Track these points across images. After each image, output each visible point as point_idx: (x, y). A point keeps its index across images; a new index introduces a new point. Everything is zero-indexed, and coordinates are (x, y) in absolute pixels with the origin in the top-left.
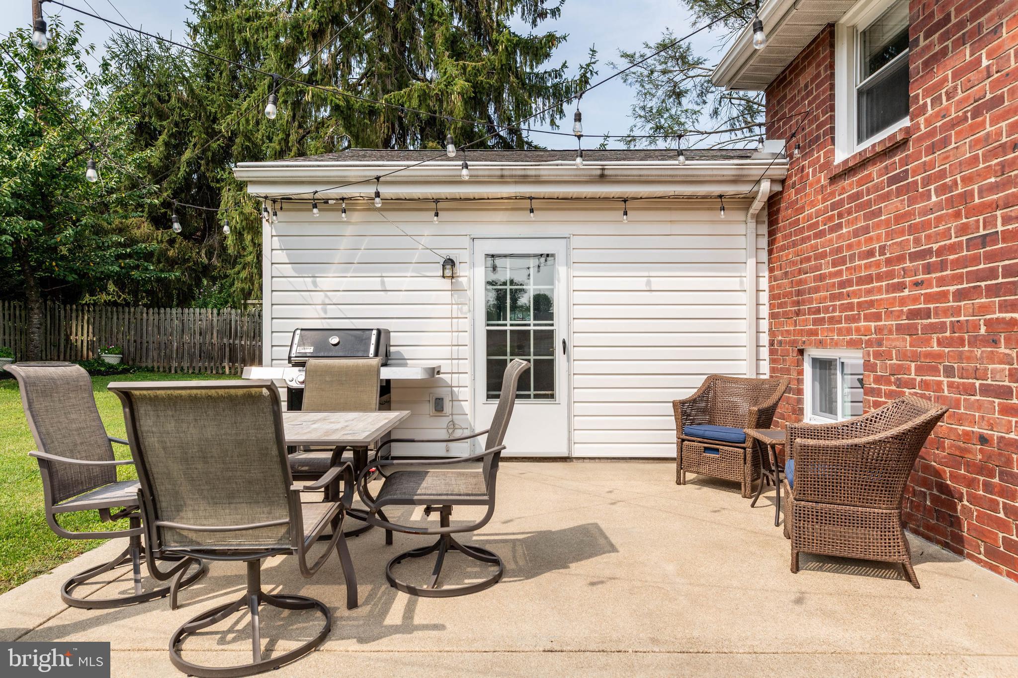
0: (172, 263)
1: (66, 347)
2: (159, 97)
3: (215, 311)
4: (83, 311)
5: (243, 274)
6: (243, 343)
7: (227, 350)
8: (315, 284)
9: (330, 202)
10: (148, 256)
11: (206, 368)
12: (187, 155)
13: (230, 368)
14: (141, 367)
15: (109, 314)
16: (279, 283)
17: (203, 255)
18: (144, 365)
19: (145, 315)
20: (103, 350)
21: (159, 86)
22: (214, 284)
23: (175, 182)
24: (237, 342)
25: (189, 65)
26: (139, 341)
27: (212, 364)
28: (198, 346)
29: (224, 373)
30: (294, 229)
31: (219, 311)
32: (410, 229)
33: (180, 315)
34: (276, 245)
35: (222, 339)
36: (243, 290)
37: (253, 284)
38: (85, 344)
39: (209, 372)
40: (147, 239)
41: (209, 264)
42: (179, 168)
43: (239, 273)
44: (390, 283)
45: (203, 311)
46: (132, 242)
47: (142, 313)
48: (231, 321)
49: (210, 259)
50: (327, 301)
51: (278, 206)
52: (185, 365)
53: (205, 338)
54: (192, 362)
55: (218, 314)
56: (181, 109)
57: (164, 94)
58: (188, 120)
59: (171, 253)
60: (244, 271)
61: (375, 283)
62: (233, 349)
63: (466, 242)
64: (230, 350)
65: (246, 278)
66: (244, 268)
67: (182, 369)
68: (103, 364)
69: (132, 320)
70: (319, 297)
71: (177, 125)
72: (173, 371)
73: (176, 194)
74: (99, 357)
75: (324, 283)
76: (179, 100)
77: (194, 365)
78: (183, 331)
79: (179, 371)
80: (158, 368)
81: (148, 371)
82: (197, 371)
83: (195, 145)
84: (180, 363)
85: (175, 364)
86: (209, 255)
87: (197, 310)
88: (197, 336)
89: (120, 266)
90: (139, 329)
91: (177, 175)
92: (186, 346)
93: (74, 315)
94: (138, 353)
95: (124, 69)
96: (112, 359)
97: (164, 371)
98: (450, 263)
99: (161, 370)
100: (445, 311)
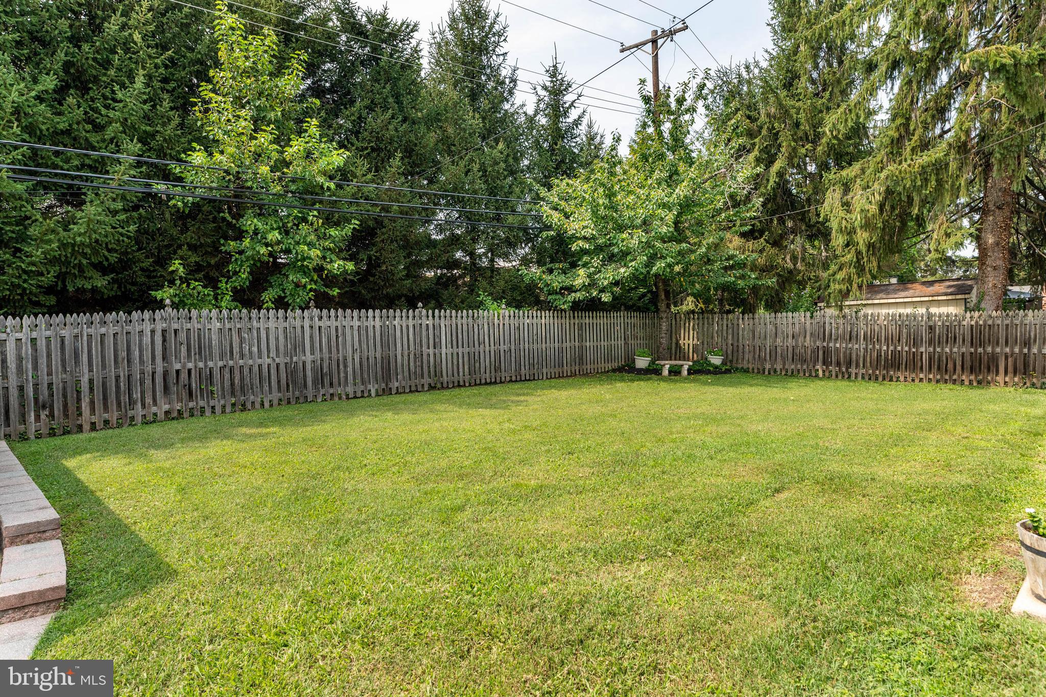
1: (676, 348)
2: (751, 118)
3: (808, 314)
4: (689, 319)
5: (840, 276)
6: (838, 345)
7: (821, 353)
11: (798, 371)
13: (824, 371)
14: (737, 369)
15: (710, 321)
17: (788, 261)
18: (740, 366)
19: (741, 321)
20: (709, 352)
24: (831, 345)
26: (736, 344)
27: (805, 367)
28: (790, 349)
29: (817, 376)
31: (812, 314)
33: (772, 320)
35: (815, 342)
36: (840, 291)
37: (851, 285)
38: (691, 347)
39: (801, 374)
41: (794, 268)
42: (768, 180)
43: (834, 274)
45: (796, 314)
47: (738, 319)
48: (825, 323)
49: (795, 264)
52: (778, 367)
53: (797, 341)
54: (784, 364)
55: (811, 317)
56: (771, 124)
57: (755, 114)
58: (778, 132)
60: (840, 272)
62: (826, 352)
64: (824, 353)
65: (843, 280)
66: (840, 269)
67: (775, 371)
69: (730, 325)
72: (767, 373)
73: (764, 205)
74: (706, 358)
76: (769, 115)
77: (786, 367)
78: (776, 334)
79: (772, 372)
80: (753, 369)
81: (745, 371)
82: (789, 373)
83: (783, 155)
84: (772, 366)
85: (768, 366)
86: (794, 259)
87: (790, 314)
88: (790, 340)
90: (735, 334)
92: (779, 350)
93: (682, 323)
94: (735, 355)
96: (716, 360)
97: (759, 372)
99: (756, 371)
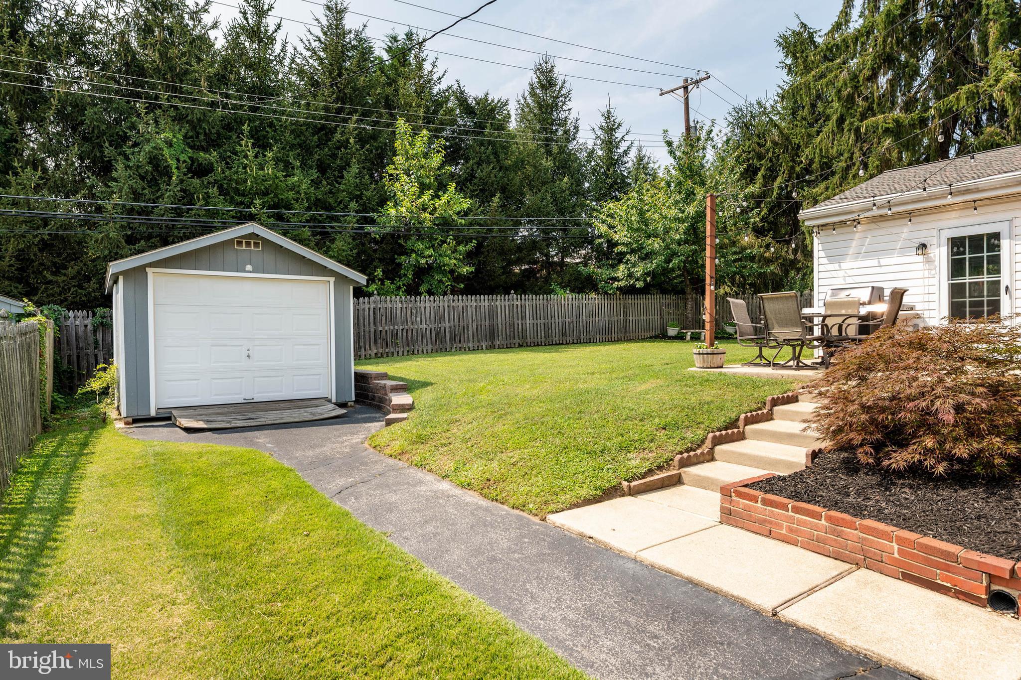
0: (769, 261)
2: (758, 144)
8: (840, 266)
9: (848, 223)
10: (752, 258)
12: (779, 180)
16: (822, 268)
17: (791, 253)
20: (725, 324)
21: (758, 136)
22: (798, 274)
23: (770, 202)
25: (779, 109)
30: (830, 239)
32: (894, 230)
34: (820, 248)
40: (751, 246)
41: (795, 259)
42: (773, 192)
44: (883, 262)
46: (743, 249)
49: (795, 255)
50: (846, 275)
51: (820, 228)
56: (774, 149)
57: (762, 141)
58: (779, 155)
59: (767, 255)
61: (874, 262)
63: (935, 232)
68: (726, 333)
70: (841, 273)
71: (771, 161)
73: (771, 211)
74: (723, 328)
75: (844, 265)
76: (773, 142)
83: (783, 173)
86: (795, 251)
89: (736, 267)
91: (771, 197)
95: (736, 130)
98: (924, 246)
100: (920, 274)
